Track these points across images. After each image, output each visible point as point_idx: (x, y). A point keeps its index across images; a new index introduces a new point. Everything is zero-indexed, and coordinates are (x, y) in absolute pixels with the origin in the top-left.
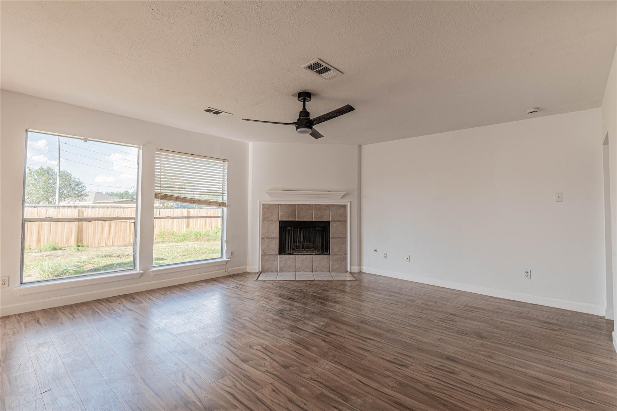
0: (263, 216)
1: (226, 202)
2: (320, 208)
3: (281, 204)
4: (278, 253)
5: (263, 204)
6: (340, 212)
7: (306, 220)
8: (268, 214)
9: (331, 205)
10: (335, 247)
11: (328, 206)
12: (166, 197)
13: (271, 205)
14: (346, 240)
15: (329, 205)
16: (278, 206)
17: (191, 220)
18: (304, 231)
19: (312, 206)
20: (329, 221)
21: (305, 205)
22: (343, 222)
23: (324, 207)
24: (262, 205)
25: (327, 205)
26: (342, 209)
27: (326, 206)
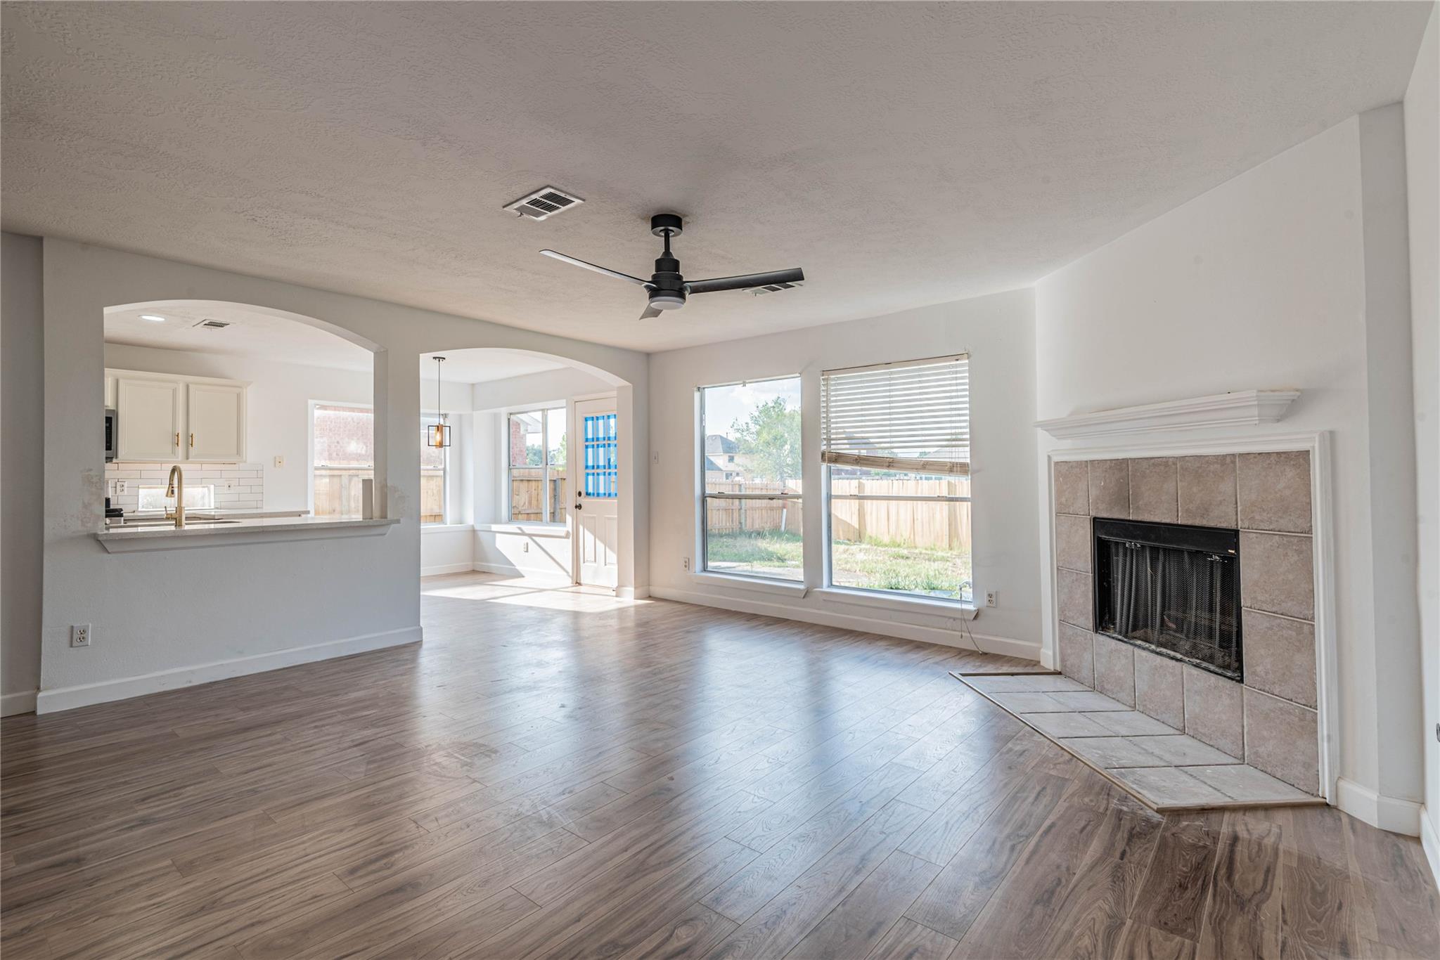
0: (1057, 499)
1: (969, 462)
2: (1200, 471)
3: (1092, 461)
4: (1090, 623)
5: (1057, 463)
6: (1280, 486)
7: (1157, 520)
8: (1067, 493)
9: (1241, 455)
10: (1262, 652)
11: (1228, 460)
12: (837, 458)
13: (1072, 467)
14: (1313, 633)
15: (1233, 455)
16: (1086, 469)
17: (868, 503)
18: (1165, 561)
19: (1175, 464)
20: (1234, 527)
21: (1153, 461)
22: (1296, 540)
23: (1212, 468)
24: (1055, 466)
25: (1225, 456)
26: (1290, 473)
27: (1221, 459)
